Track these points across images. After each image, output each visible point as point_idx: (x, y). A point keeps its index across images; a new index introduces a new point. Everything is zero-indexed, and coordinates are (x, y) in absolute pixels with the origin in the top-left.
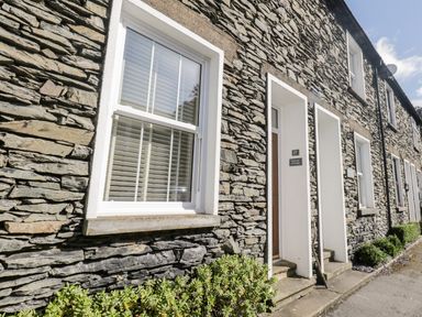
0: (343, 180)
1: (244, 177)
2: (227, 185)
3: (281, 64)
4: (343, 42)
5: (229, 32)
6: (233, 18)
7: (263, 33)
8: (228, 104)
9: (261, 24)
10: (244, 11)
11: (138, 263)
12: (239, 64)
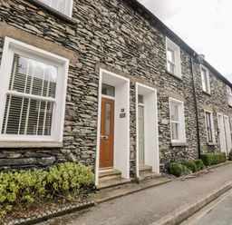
0: (157, 125)
1: (81, 123)
2: (69, 127)
3: (111, 62)
4: (163, 44)
5: (73, 49)
6: (77, 42)
7: (98, 47)
8: (71, 86)
9: (97, 42)
10: (84, 37)
11: (16, 162)
12: (80, 65)
